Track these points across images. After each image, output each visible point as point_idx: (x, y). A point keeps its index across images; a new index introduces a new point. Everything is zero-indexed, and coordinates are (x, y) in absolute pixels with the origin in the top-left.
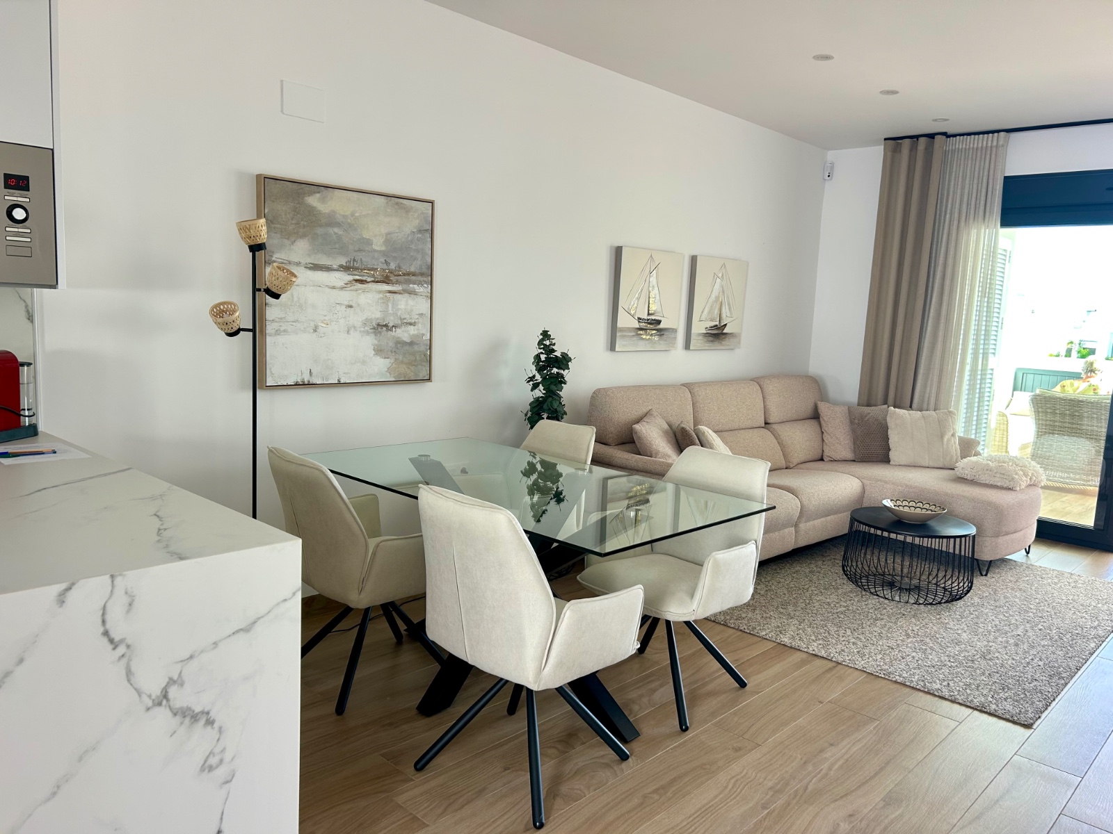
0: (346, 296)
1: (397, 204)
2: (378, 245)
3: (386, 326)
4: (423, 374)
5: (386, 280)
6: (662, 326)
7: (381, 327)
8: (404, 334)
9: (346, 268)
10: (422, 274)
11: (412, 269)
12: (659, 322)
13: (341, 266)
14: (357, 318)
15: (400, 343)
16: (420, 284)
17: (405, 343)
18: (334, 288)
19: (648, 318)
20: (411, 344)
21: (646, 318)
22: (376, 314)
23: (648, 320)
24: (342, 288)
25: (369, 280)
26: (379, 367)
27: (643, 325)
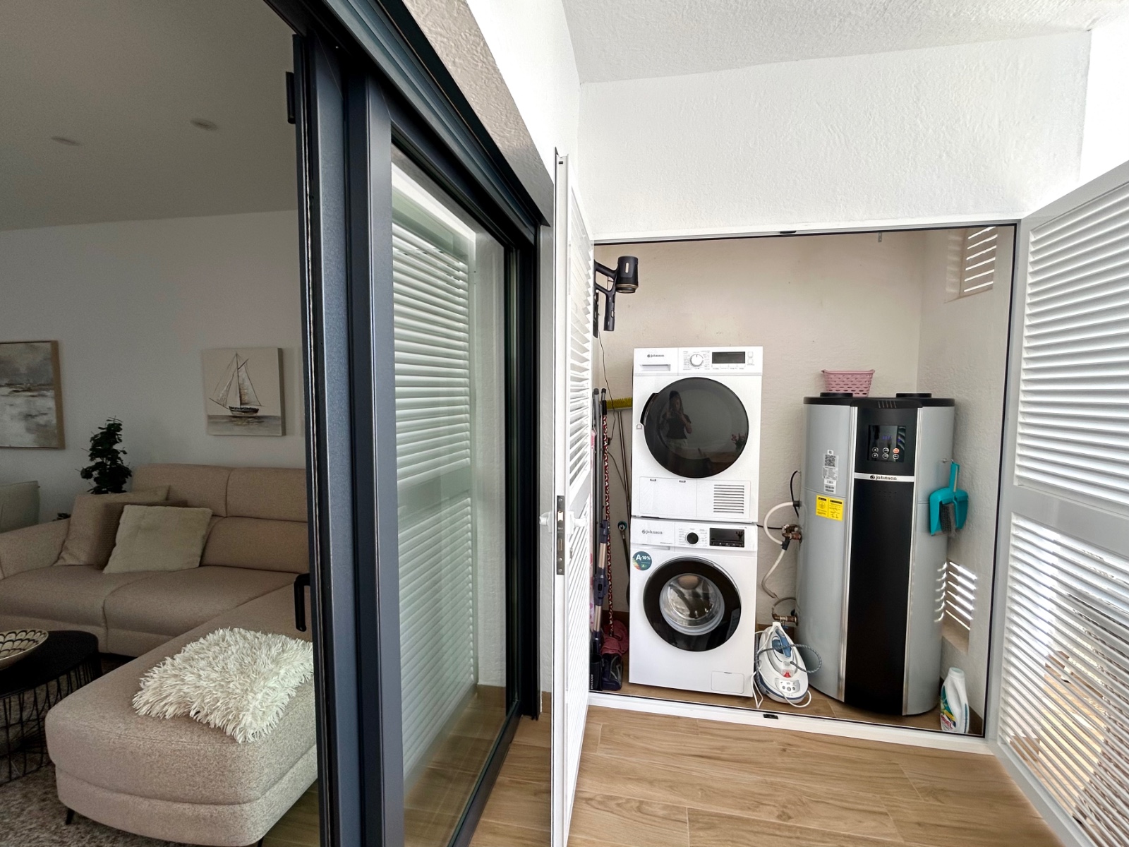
0: (10, 400)
1: (31, 346)
2: (23, 370)
3: (30, 415)
4: (54, 443)
5: (29, 390)
6: (259, 414)
7: (28, 416)
8: (41, 420)
9: (9, 385)
10: (48, 385)
11: (43, 382)
12: (256, 411)
13: (6, 384)
14: (15, 411)
15: (38, 425)
16: (47, 390)
17: (42, 426)
18: (3, 396)
19: (242, 407)
20: (45, 426)
21: (239, 407)
22: (24, 409)
23: (241, 409)
24: (7, 396)
25: (20, 390)
26: (28, 439)
27: (236, 413)
